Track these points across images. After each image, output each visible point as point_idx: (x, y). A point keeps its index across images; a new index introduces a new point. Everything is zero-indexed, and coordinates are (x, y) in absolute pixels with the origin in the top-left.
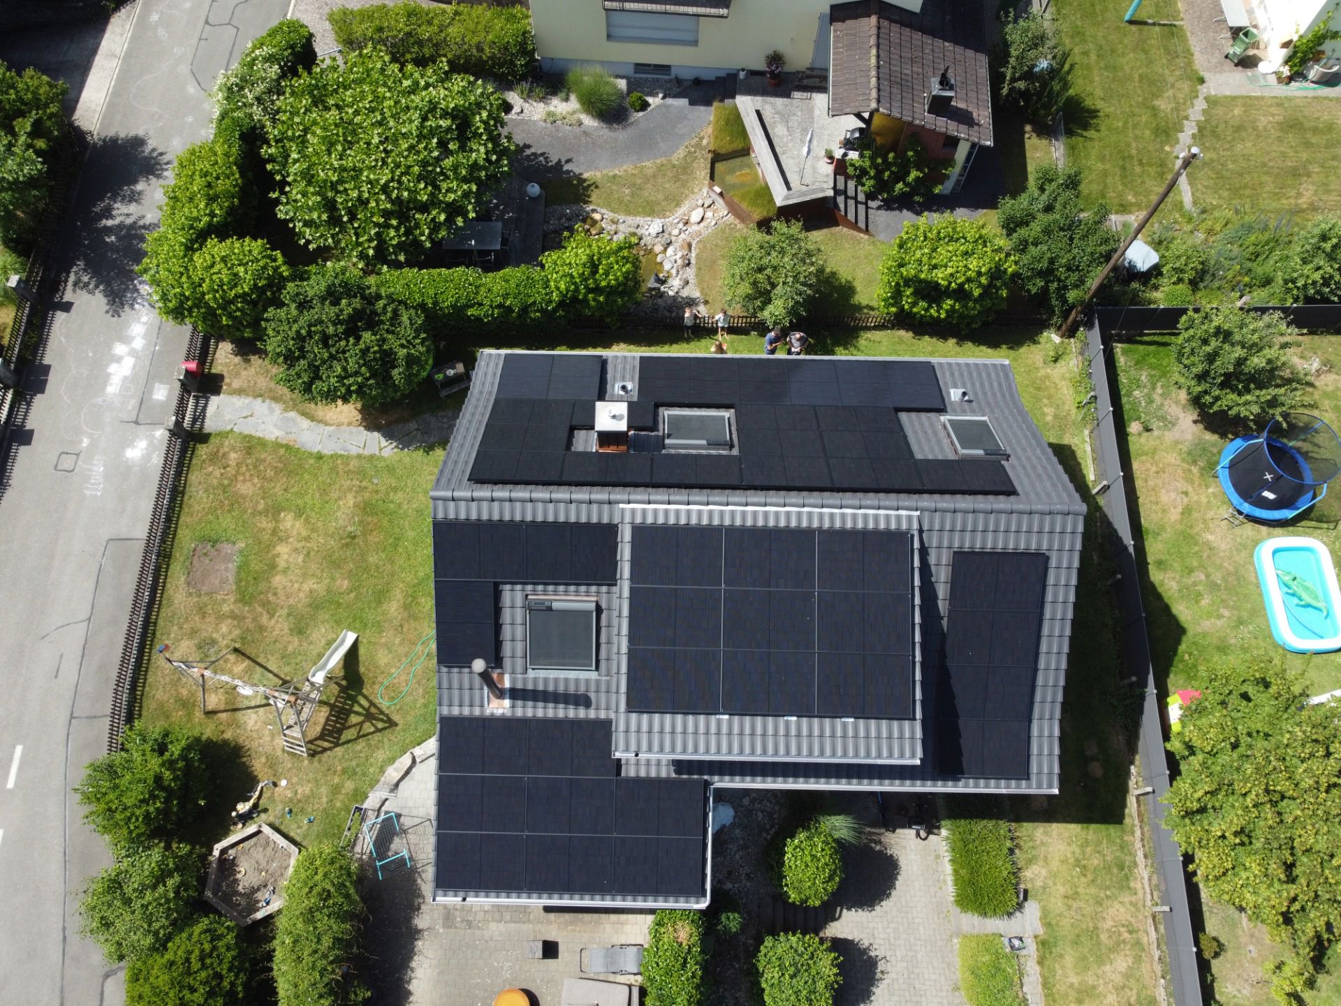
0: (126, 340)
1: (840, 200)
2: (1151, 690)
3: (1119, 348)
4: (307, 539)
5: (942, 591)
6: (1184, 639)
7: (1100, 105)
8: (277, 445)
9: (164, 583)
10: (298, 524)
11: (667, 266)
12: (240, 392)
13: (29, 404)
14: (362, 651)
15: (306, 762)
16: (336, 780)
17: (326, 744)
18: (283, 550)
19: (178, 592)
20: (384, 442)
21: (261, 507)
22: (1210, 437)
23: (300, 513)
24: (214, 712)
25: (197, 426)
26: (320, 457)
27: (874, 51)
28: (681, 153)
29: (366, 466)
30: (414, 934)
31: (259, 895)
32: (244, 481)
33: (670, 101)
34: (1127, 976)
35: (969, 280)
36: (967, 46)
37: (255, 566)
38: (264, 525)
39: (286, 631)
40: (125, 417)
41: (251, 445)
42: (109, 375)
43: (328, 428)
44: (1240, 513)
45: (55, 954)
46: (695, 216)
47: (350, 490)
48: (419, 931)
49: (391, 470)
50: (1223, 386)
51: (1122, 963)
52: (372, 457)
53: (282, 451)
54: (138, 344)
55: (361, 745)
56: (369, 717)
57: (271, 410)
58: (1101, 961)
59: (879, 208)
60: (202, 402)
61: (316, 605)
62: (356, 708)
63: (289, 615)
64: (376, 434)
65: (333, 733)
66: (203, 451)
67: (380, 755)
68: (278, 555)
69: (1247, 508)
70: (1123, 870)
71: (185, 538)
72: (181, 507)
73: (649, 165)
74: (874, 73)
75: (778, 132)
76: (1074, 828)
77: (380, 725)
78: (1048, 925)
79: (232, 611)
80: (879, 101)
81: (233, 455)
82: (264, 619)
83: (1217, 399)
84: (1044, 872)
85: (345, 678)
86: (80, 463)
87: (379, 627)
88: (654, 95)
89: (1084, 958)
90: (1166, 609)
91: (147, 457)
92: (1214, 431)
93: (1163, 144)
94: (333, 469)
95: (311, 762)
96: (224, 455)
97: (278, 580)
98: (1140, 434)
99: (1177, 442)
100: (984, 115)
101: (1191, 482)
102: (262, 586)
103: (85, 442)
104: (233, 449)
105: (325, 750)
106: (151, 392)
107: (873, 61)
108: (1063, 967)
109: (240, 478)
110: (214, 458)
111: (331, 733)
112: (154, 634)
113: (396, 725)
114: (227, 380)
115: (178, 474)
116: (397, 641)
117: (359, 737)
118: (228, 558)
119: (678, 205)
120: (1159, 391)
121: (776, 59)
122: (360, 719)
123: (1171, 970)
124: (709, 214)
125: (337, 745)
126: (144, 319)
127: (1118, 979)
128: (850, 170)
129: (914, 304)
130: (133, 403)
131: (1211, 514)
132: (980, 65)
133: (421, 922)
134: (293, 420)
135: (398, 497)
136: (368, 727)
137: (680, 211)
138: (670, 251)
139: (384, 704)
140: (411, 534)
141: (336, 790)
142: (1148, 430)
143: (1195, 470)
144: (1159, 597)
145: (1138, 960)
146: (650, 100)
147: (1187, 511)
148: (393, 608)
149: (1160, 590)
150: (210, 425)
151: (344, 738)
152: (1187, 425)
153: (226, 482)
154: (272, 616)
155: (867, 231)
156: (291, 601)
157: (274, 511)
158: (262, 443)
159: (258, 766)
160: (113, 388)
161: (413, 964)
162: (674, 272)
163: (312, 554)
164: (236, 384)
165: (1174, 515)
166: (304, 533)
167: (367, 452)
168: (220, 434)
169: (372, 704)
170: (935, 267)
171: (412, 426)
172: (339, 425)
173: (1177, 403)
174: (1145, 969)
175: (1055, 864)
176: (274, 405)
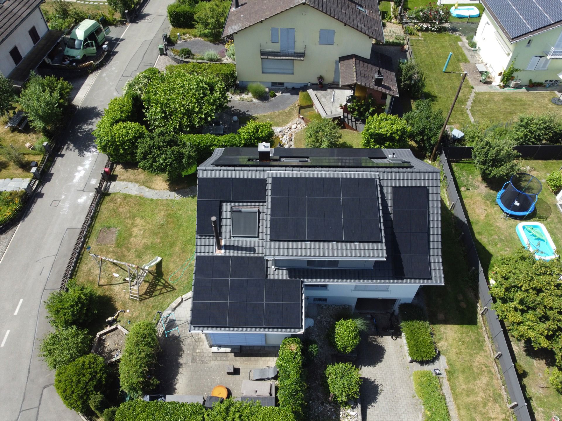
0: (82, 165)
1: (346, 120)
2: (481, 269)
3: (453, 165)
4: (145, 226)
5: (390, 203)
6: (492, 258)
8: (136, 196)
9: (88, 242)
10: (141, 222)
11: (283, 141)
12: (123, 180)
13: (43, 185)
14: (164, 264)
15: (138, 303)
16: (150, 310)
17: (147, 297)
18: (135, 230)
19: (93, 242)
20: (176, 195)
21: (128, 215)
22: (493, 192)
23: (142, 218)
24: (102, 285)
25: (106, 191)
26: (152, 200)
27: (354, 68)
28: (288, 108)
29: (169, 203)
30: (179, 365)
31: (113, 353)
32: (122, 208)
33: (284, 94)
34: (488, 385)
36: (387, 70)
37: (124, 235)
38: (129, 221)
39: (134, 256)
40: (79, 189)
41: (126, 197)
42: (75, 176)
43: (156, 191)
44: (507, 214)
45: (24, 378)
46: (294, 126)
47: (163, 210)
48: (181, 364)
49: (179, 204)
51: (484, 380)
52: (171, 200)
53: (138, 198)
54: (87, 167)
55: (161, 296)
56: (165, 286)
57: (135, 186)
58: (475, 379)
60: (109, 184)
61: (146, 248)
62: (160, 283)
63: (136, 251)
64: (174, 193)
65: (150, 293)
66: (107, 198)
67: (168, 300)
68: (133, 231)
69: (510, 212)
70: (480, 342)
71: (98, 226)
72: (97, 216)
73: (277, 112)
74: (355, 73)
75: (323, 100)
76: (457, 327)
77: (169, 290)
78: (450, 365)
79: (113, 250)
80: (357, 80)
81: (119, 200)
82: (126, 253)
84: (446, 344)
85: (156, 273)
86: (60, 203)
87: (171, 255)
88: (277, 92)
89: (467, 378)
90: (484, 248)
91: (86, 202)
92: (494, 190)
93: (461, 105)
94: (157, 204)
95: (140, 303)
96: (115, 200)
97: (132, 239)
98: (465, 191)
99: (480, 194)
100: (395, 88)
101: (488, 206)
102: (126, 241)
103: (63, 197)
104: (119, 198)
105: (146, 298)
106: (90, 181)
107: (354, 70)
108: (459, 382)
109: (121, 207)
110: (112, 201)
111: (149, 293)
112: (82, 258)
113: (176, 289)
114: (119, 177)
115: (97, 205)
116: (178, 260)
117: (160, 294)
118: (113, 233)
119: (287, 123)
121: (321, 78)
122: (161, 287)
124: (299, 126)
125: (151, 297)
126: (90, 159)
127: (484, 386)
128: (349, 109)
130: (83, 185)
131: (497, 216)
132: (393, 75)
133: (181, 361)
134: (142, 189)
135: (181, 212)
136: (164, 290)
137: (288, 125)
138: (285, 137)
139: (171, 282)
140: (185, 224)
141: (149, 314)
142: (468, 190)
143: (488, 202)
144: (480, 244)
145: (491, 378)
146: (277, 94)
147: (487, 216)
148: (177, 249)
149: (480, 241)
150: (111, 191)
151: (154, 294)
152: (483, 188)
153: (115, 208)
154: (129, 251)
155: (356, 130)
156: (137, 247)
157: (133, 217)
158: (130, 196)
159: (118, 305)
160: (76, 180)
161: (178, 377)
162: (286, 143)
163: (146, 231)
164: (122, 178)
165: (482, 217)
166: (144, 224)
167: (170, 198)
168: (114, 193)
169: (166, 282)
171: (188, 190)
172: (160, 190)
173: (478, 181)
174: (495, 381)
175: (450, 341)
176: (136, 184)
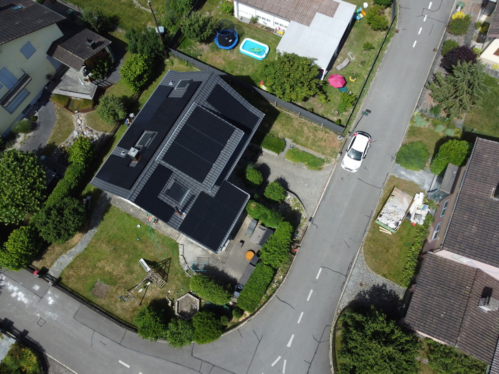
0: (12, 291)
1: (99, 85)
2: (257, 89)
3: (178, 49)
4: (108, 261)
5: (213, 109)
6: (251, 77)
7: (114, 14)
8: (75, 259)
9: (97, 305)
10: (102, 262)
11: (89, 136)
12: (52, 264)
13: (14, 328)
14: (147, 259)
16: (176, 278)
18: (107, 268)
19: (101, 302)
20: (93, 230)
21: (91, 270)
22: (211, 44)
23: (99, 260)
24: (141, 303)
25: (54, 280)
26: (86, 249)
27: (68, 51)
28: (58, 116)
29: (97, 238)
30: (223, 272)
31: (193, 308)
32: (80, 272)
33: (40, 110)
35: (143, 67)
37: (107, 278)
38: (97, 271)
39: (130, 276)
40: (38, 300)
41: (71, 266)
42: (21, 301)
43: (79, 244)
44: (231, 49)
45: (180, 367)
46: (79, 122)
47: (101, 244)
48: (223, 270)
49: (102, 231)
50: (202, 33)
51: (305, 128)
52: (95, 235)
53: (78, 258)
54: (16, 289)
55: (171, 268)
56: (165, 264)
57: (64, 257)
59: (107, 78)
60: (48, 276)
61: (128, 266)
62: (161, 266)
63: (126, 274)
64: (89, 231)
66: (64, 281)
67: (176, 265)
68: (108, 270)
70: (288, 117)
71: (87, 294)
72: (77, 293)
73: (56, 125)
74: (74, 55)
75: (70, 88)
76: (276, 122)
77: (169, 262)
78: (291, 138)
79: (116, 289)
80: (83, 58)
81: (70, 273)
82: (123, 281)
83: (204, 36)
84: (281, 133)
85: (152, 265)
86: (44, 319)
87: (143, 252)
88: (35, 113)
89: (301, 135)
91: (54, 298)
92: (210, 43)
93: (134, 7)
94: (92, 247)
95: (168, 283)
96: (69, 275)
97: (115, 273)
98: (201, 58)
99: (208, 51)
100: (102, 39)
101: (218, 54)
102: (114, 278)
103: (38, 315)
105: (167, 278)
106: (35, 290)
107: (71, 53)
108: (301, 140)
110: (68, 278)
111: (164, 275)
112: (109, 312)
113: (171, 258)
114: (46, 266)
115: (66, 290)
116: (149, 249)
117: (169, 268)
118: (100, 285)
119: (73, 124)
120: (194, 47)
121: (48, 77)
122: (164, 266)
123: (312, 120)
124: (81, 118)
125: (167, 274)
126: (9, 284)
127: (308, 131)
128: (94, 78)
129: (140, 84)
130: (35, 297)
131: (227, 55)
133: (221, 269)
134: (70, 252)
135: (111, 233)
136: (168, 265)
137: (75, 124)
138: (85, 133)
139: (164, 258)
140: (123, 234)
141: (178, 279)
142: (201, 55)
143: (216, 52)
144: (239, 76)
146: (36, 115)
147: (224, 59)
148: (140, 246)
150: (57, 276)
152: (205, 47)
153: (77, 277)
154: (124, 278)
155: (112, 84)
156: (123, 272)
157: (95, 267)
158: (72, 263)
160: (26, 301)
161: (229, 275)
162: (92, 135)
163: (113, 261)
164: (49, 264)
165: (223, 62)
166: (106, 261)
167: (92, 236)
168: (61, 275)
170: (135, 72)
171: (93, 221)
172: (80, 240)
173: (199, 45)
175: (280, 130)
176: (62, 256)
